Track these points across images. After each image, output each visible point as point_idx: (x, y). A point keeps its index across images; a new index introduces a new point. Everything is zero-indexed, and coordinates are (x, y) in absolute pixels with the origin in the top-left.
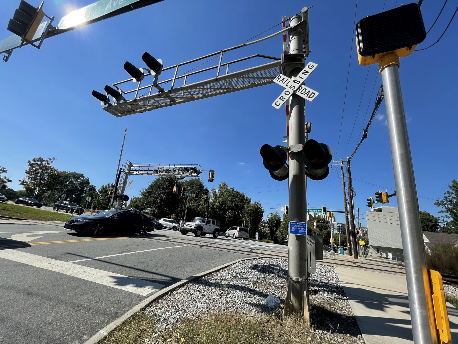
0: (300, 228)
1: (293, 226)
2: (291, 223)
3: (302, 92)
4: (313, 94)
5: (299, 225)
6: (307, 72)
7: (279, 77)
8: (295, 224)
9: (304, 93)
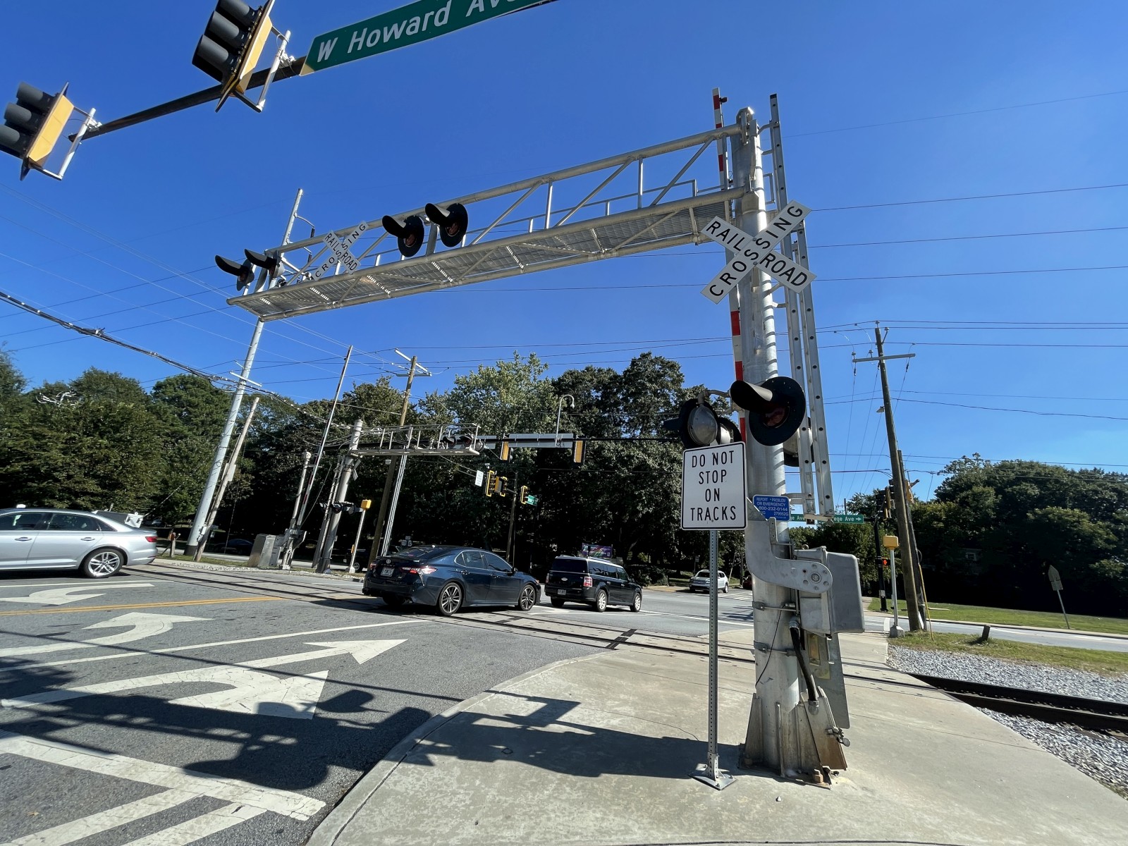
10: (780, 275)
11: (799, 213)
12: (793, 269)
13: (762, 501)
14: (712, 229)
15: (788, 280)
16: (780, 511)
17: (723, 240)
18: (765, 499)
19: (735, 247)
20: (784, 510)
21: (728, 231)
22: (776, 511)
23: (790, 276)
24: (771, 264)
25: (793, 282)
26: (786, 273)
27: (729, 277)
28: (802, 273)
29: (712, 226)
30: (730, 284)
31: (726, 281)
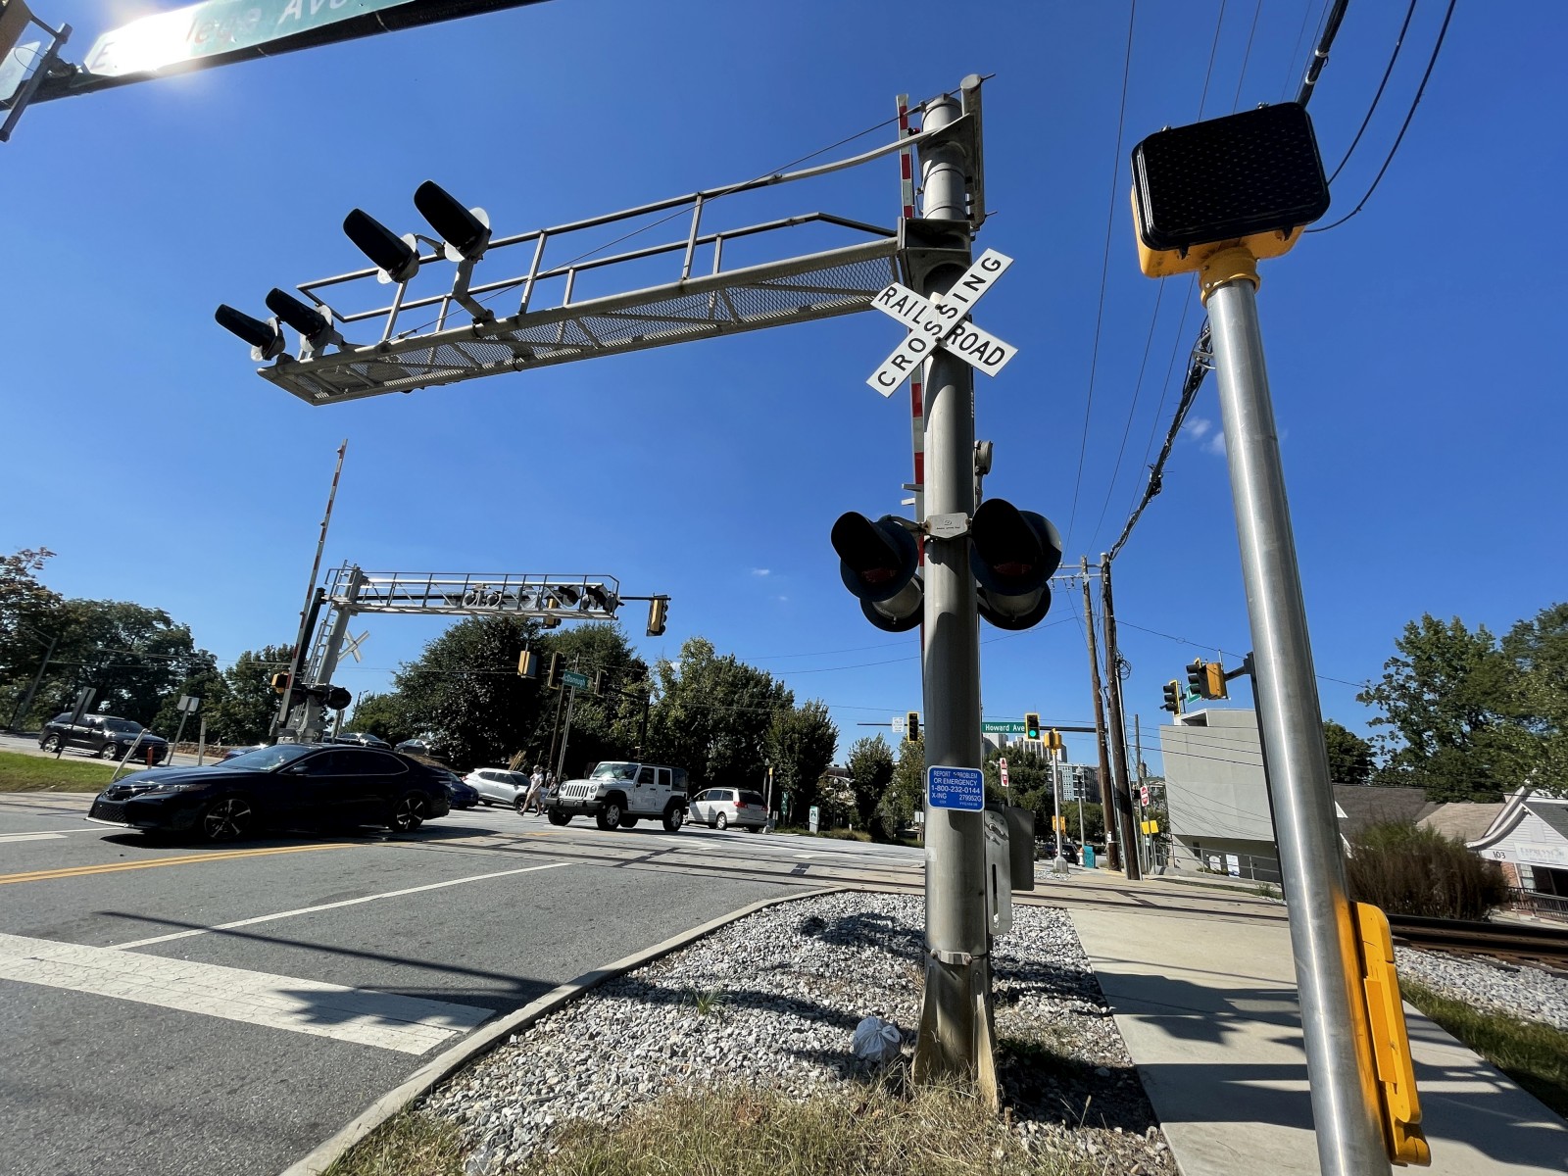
0: (963, 787)
1: (939, 780)
2: (932, 770)
3: (965, 346)
4: (998, 353)
5: (958, 777)
6: (981, 281)
7: (891, 293)
8: (946, 774)
9: (969, 348)
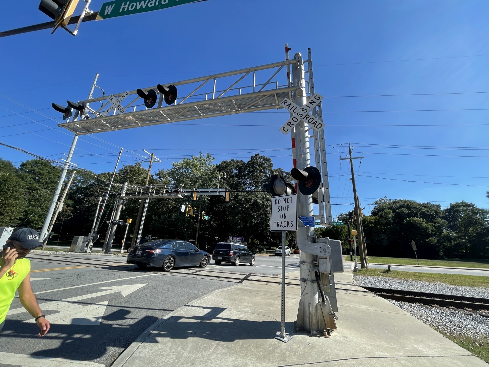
10: (311, 124)
11: (319, 98)
12: (316, 122)
13: (303, 219)
14: (284, 103)
15: (314, 126)
16: (311, 223)
17: (288, 108)
18: (305, 218)
19: (293, 111)
20: (312, 222)
21: (290, 104)
22: (309, 223)
23: (315, 124)
24: (308, 119)
25: (316, 127)
26: (314, 123)
27: (291, 124)
28: (320, 124)
29: (284, 102)
30: (291, 127)
31: (289, 125)
